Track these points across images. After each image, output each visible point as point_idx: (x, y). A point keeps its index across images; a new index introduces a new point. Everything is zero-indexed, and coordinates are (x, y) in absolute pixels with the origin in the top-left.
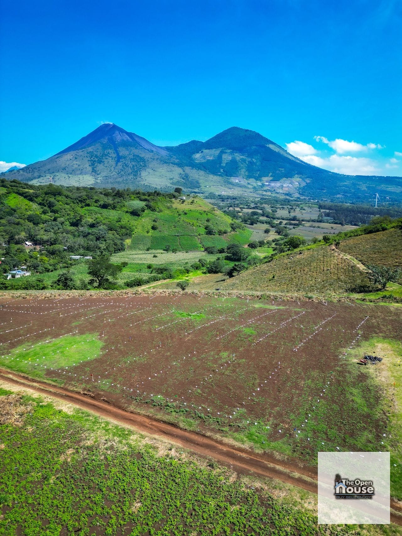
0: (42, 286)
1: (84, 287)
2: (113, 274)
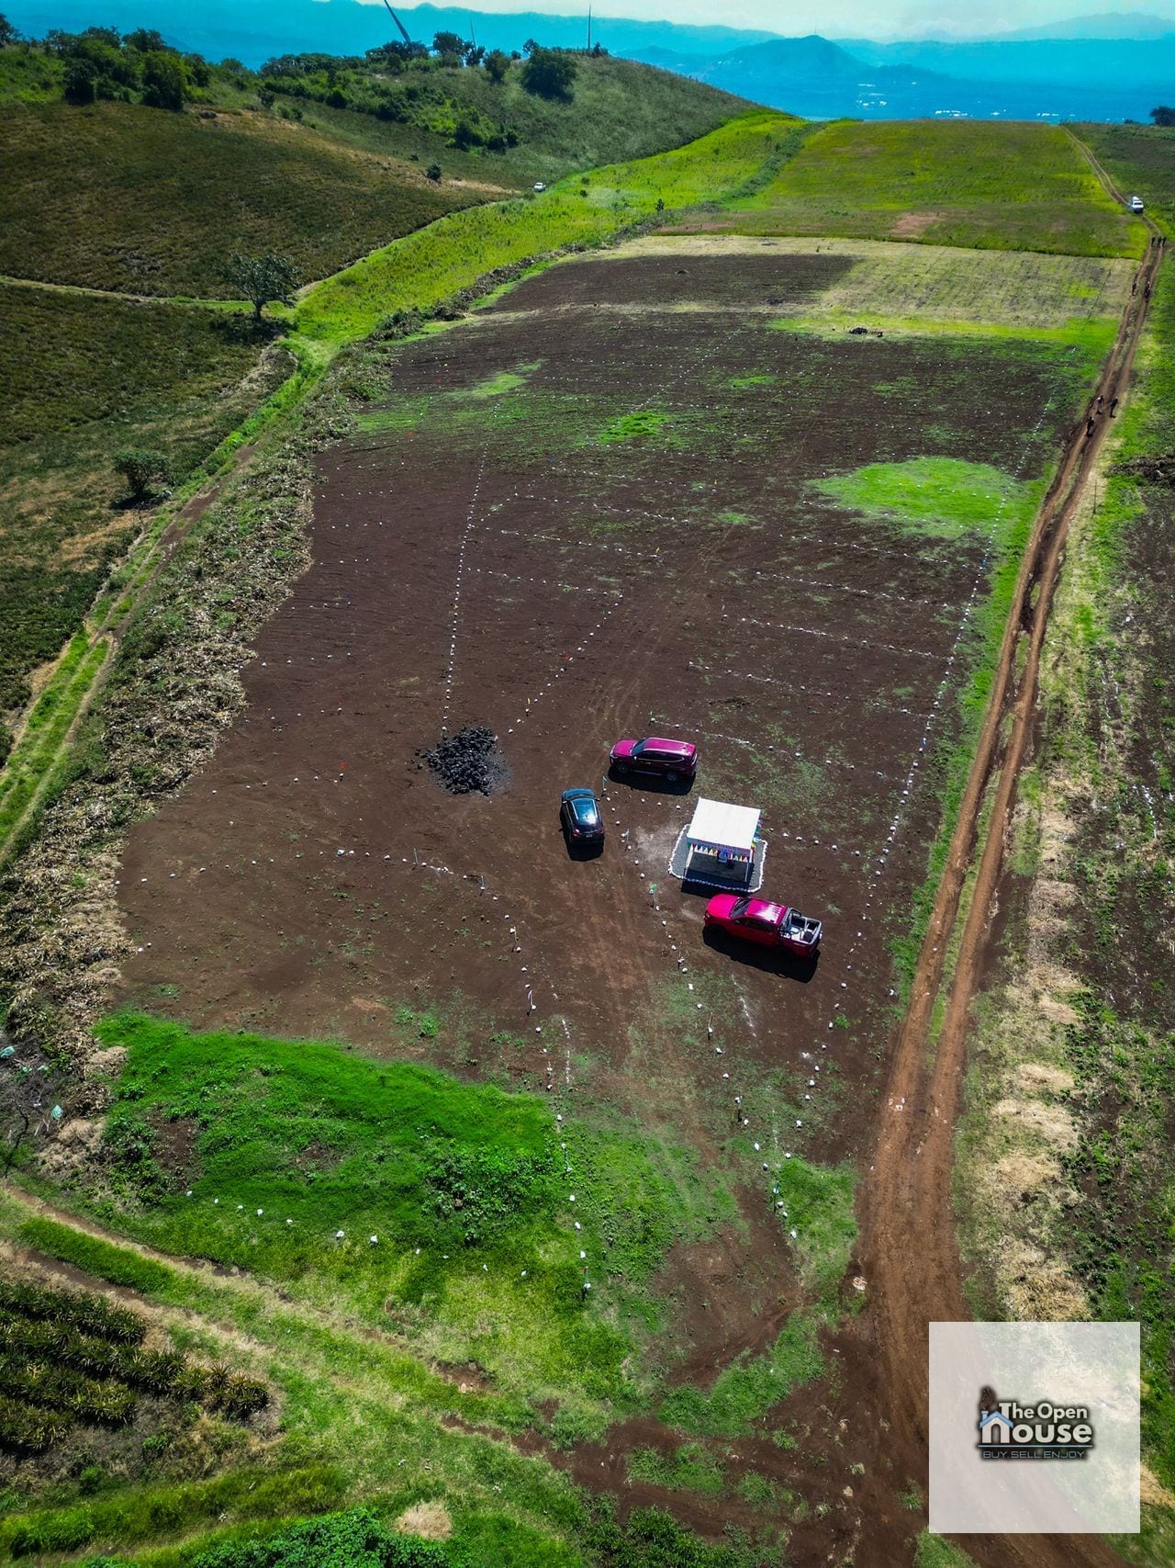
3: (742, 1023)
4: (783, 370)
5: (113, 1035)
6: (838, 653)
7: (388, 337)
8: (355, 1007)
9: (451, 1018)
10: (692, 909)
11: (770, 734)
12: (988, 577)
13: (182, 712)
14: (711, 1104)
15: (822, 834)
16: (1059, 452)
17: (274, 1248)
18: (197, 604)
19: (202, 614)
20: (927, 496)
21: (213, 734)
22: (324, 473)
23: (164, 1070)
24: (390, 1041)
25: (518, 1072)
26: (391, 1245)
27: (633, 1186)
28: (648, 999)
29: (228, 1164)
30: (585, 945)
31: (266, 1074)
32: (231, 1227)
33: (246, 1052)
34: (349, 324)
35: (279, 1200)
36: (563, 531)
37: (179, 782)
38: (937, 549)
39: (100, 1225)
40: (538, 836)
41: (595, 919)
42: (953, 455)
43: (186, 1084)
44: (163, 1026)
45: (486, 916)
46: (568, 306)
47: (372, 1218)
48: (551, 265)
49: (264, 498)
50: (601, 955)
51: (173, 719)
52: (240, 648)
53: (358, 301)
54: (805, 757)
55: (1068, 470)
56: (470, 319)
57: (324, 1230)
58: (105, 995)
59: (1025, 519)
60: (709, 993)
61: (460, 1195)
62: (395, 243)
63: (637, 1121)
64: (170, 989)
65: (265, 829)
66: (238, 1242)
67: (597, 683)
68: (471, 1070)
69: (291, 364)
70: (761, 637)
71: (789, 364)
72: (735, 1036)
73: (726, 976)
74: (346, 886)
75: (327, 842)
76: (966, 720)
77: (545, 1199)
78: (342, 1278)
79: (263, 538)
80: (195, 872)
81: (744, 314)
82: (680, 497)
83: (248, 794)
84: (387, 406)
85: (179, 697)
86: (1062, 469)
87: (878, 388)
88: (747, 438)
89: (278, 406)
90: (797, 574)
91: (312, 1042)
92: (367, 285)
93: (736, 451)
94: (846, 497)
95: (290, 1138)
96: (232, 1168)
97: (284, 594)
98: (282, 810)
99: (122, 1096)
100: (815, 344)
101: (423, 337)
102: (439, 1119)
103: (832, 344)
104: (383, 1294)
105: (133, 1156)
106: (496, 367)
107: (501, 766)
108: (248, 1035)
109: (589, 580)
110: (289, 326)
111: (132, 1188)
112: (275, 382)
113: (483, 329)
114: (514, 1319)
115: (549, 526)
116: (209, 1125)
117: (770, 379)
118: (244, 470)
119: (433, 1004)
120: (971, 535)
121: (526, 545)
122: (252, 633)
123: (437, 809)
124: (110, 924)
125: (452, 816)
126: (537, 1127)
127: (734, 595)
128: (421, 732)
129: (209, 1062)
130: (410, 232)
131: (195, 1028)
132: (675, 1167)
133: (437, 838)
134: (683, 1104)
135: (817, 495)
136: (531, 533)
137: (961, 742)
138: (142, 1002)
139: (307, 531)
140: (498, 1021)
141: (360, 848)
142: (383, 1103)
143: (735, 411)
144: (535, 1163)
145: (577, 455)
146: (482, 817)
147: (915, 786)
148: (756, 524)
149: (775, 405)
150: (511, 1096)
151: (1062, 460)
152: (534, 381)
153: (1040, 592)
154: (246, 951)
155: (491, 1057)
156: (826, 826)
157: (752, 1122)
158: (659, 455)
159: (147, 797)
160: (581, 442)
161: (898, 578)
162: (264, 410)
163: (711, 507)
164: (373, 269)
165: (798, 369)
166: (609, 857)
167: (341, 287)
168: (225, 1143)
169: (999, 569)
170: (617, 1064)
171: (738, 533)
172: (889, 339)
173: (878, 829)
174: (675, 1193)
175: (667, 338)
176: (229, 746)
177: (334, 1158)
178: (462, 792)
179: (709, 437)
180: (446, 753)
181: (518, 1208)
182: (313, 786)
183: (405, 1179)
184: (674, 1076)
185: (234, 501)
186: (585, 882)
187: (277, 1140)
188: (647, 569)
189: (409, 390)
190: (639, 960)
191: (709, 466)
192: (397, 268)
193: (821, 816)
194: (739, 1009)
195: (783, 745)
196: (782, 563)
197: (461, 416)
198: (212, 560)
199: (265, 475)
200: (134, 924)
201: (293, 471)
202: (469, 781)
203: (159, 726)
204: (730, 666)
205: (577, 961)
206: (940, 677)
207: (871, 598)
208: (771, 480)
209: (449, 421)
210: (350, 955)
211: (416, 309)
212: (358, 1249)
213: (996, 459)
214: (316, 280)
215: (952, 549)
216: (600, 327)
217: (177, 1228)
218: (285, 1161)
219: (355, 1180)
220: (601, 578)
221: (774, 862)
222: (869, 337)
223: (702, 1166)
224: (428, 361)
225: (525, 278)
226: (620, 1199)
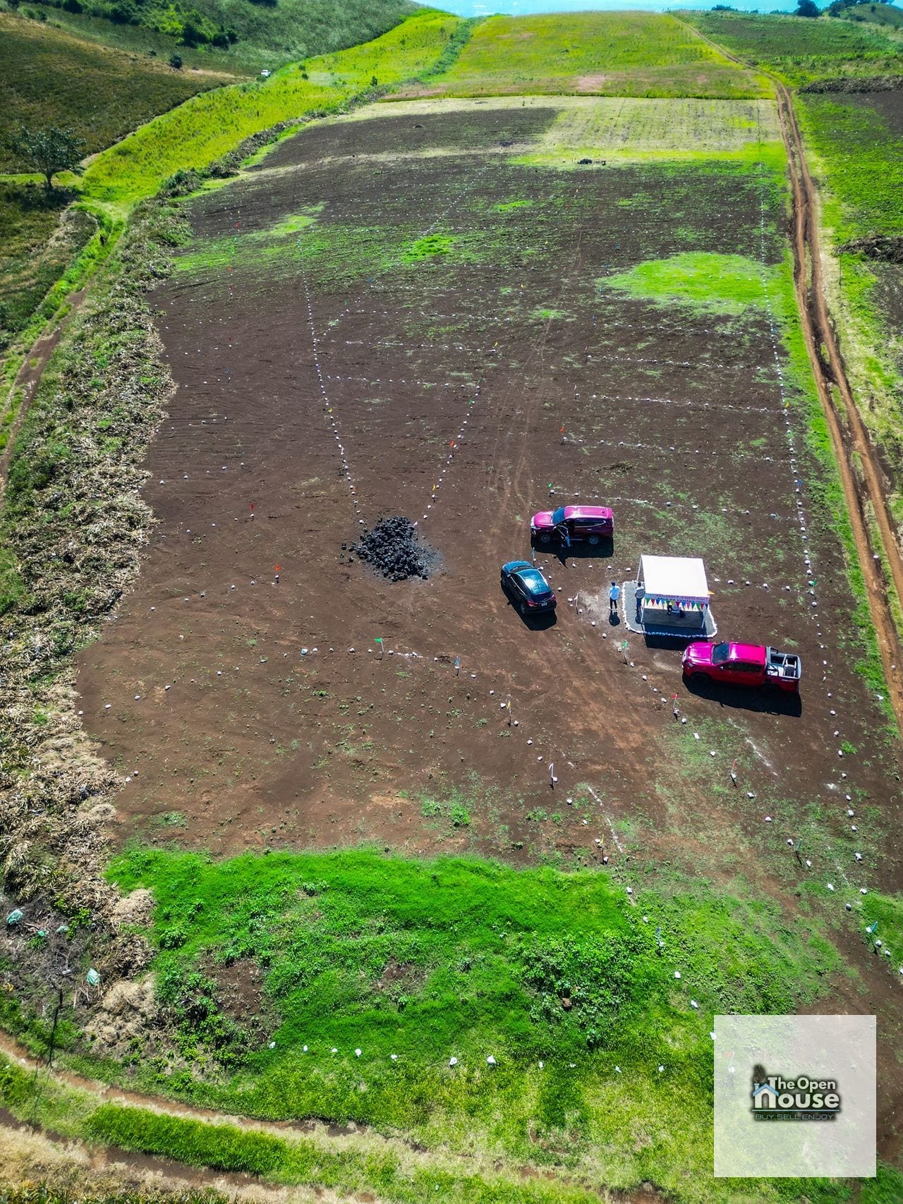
3: (758, 764)
4: (535, 196)
5: (128, 877)
6: (689, 417)
7: (175, 195)
8: (377, 806)
9: (478, 804)
10: (663, 660)
11: (662, 492)
12: (780, 342)
13: (96, 535)
14: (766, 848)
15: (747, 574)
16: (787, 241)
17: (387, 1092)
18: (78, 433)
19: (87, 441)
20: (701, 283)
21: (133, 552)
22: (160, 308)
23: (199, 908)
24: (426, 836)
25: (569, 849)
26: (509, 1062)
27: (730, 951)
28: (662, 754)
29: (306, 1003)
30: (578, 710)
31: (311, 893)
32: (332, 1076)
33: (281, 873)
34: (134, 186)
35: (374, 1034)
36: (402, 336)
37: (113, 603)
38: (730, 324)
39: (181, 1101)
40: (490, 611)
41: (576, 683)
42: (707, 249)
43: (228, 919)
44: (179, 858)
45: (470, 694)
46: (329, 159)
47: (482, 1036)
48: (301, 129)
49: (112, 333)
50: (598, 718)
51: (89, 543)
52: (133, 470)
53: (138, 168)
54: (702, 508)
55: (801, 255)
56: (243, 176)
57: (435, 1060)
58: (106, 835)
59: (787, 293)
60: (716, 738)
61: (567, 993)
62: (157, 119)
63: (705, 880)
64: (175, 817)
65: (218, 638)
66: (345, 1093)
67: (487, 465)
68: (518, 853)
69: (91, 223)
70: (616, 409)
71: (539, 190)
72: (759, 778)
73: (724, 720)
74: (322, 684)
75: (286, 643)
76: (821, 461)
77: (652, 979)
78: (472, 1112)
79: (125, 367)
80: (160, 691)
81: (484, 155)
82: (494, 300)
83: (188, 606)
84: (196, 249)
85: (90, 519)
86: (796, 253)
87: (621, 203)
88: (530, 251)
89: (92, 257)
90: (623, 355)
91: (346, 850)
92: (142, 154)
93: (525, 261)
94: (634, 289)
95: (363, 961)
96: (311, 1007)
97: (160, 416)
98: (229, 617)
99: (162, 944)
100: (553, 175)
101: (206, 192)
102: (509, 912)
103: (568, 173)
104: (522, 1123)
105: (198, 1014)
106: (283, 211)
107: (429, 550)
108: (276, 854)
109: (442, 377)
110: (80, 193)
111: (206, 1051)
112: (82, 239)
113: (259, 182)
114: (670, 1122)
115: (387, 334)
116: (272, 961)
117: (528, 203)
118: (82, 312)
119: (454, 791)
120: (751, 310)
121: (373, 352)
122: (141, 453)
123: (383, 597)
124: (87, 757)
125: (400, 602)
126: (611, 904)
127: (577, 377)
128: (340, 528)
129: (246, 891)
130: (168, 110)
131: (215, 855)
132: (762, 921)
133: (394, 625)
134: (740, 854)
135: (610, 290)
136: (375, 342)
137: (827, 480)
138: (149, 836)
139: (162, 358)
140: (527, 798)
141: (322, 644)
142: (448, 905)
143: (510, 229)
144: (627, 943)
145: (388, 274)
146: (429, 599)
147: (808, 522)
148: (569, 317)
149: (541, 222)
150: (571, 875)
151: (792, 247)
152: (323, 219)
153: (827, 349)
154: (243, 765)
155: (534, 836)
156: (749, 568)
157: (814, 862)
158: (461, 268)
159: (85, 622)
160: (387, 264)
161: (709, 350)
162: (80, 261)
163: (525, 307)
164: (143, 141)
165: (547, 194)
166: (565, 622)
167: (119, 157)
168: (296, 979)
169: (786, 335)
170: (661, 824)
171: (556, 325)
172: (613, 166)
173: (794, 565)
174: (774, 951)
175: (425, 178)
176: (152, 563)
177: (417, 975)
178: (401, 579)
179: (498, 251)
180: (373, 545)
181: (630, 997)
182: (252, 591)
183: (502, 986)
184: (720, 828)
185: (82, 338)
186: (551, 649)
187: (349, 967)
188: (492, 361)
189: (211, 235)
190: (635, 717)
191: (508, 274)
192: (165, 139)
193: (740, 559)
194: (749, 752)
195: (677, 500)
196: (606, 346)
197: (269, 252)
198: (80, 391)
199: (106, 313)
200: (113, 753)
201: (131, 309)
202: (405, 568)
203: (78, 551)
204: (600, 437)
205: (577, 726)
206: (785, 428)
207: (695, 368)
208: (566, 281)
209: (260, 256)
210: (351, 752)
211: (193, 170)
212: (477, 1074)
213: (742, 250)
214: (95, 152)
215: (742, 323)
216: (365, 173)
217: (271, 1088)
218: (368, 989)
219: (449, 996)
220: (454, 374)
221: (719, 606)
222: (595, 166)
223: (786, 916)
224: (218, 211)
225: (282, 140)
226: (724, 967)
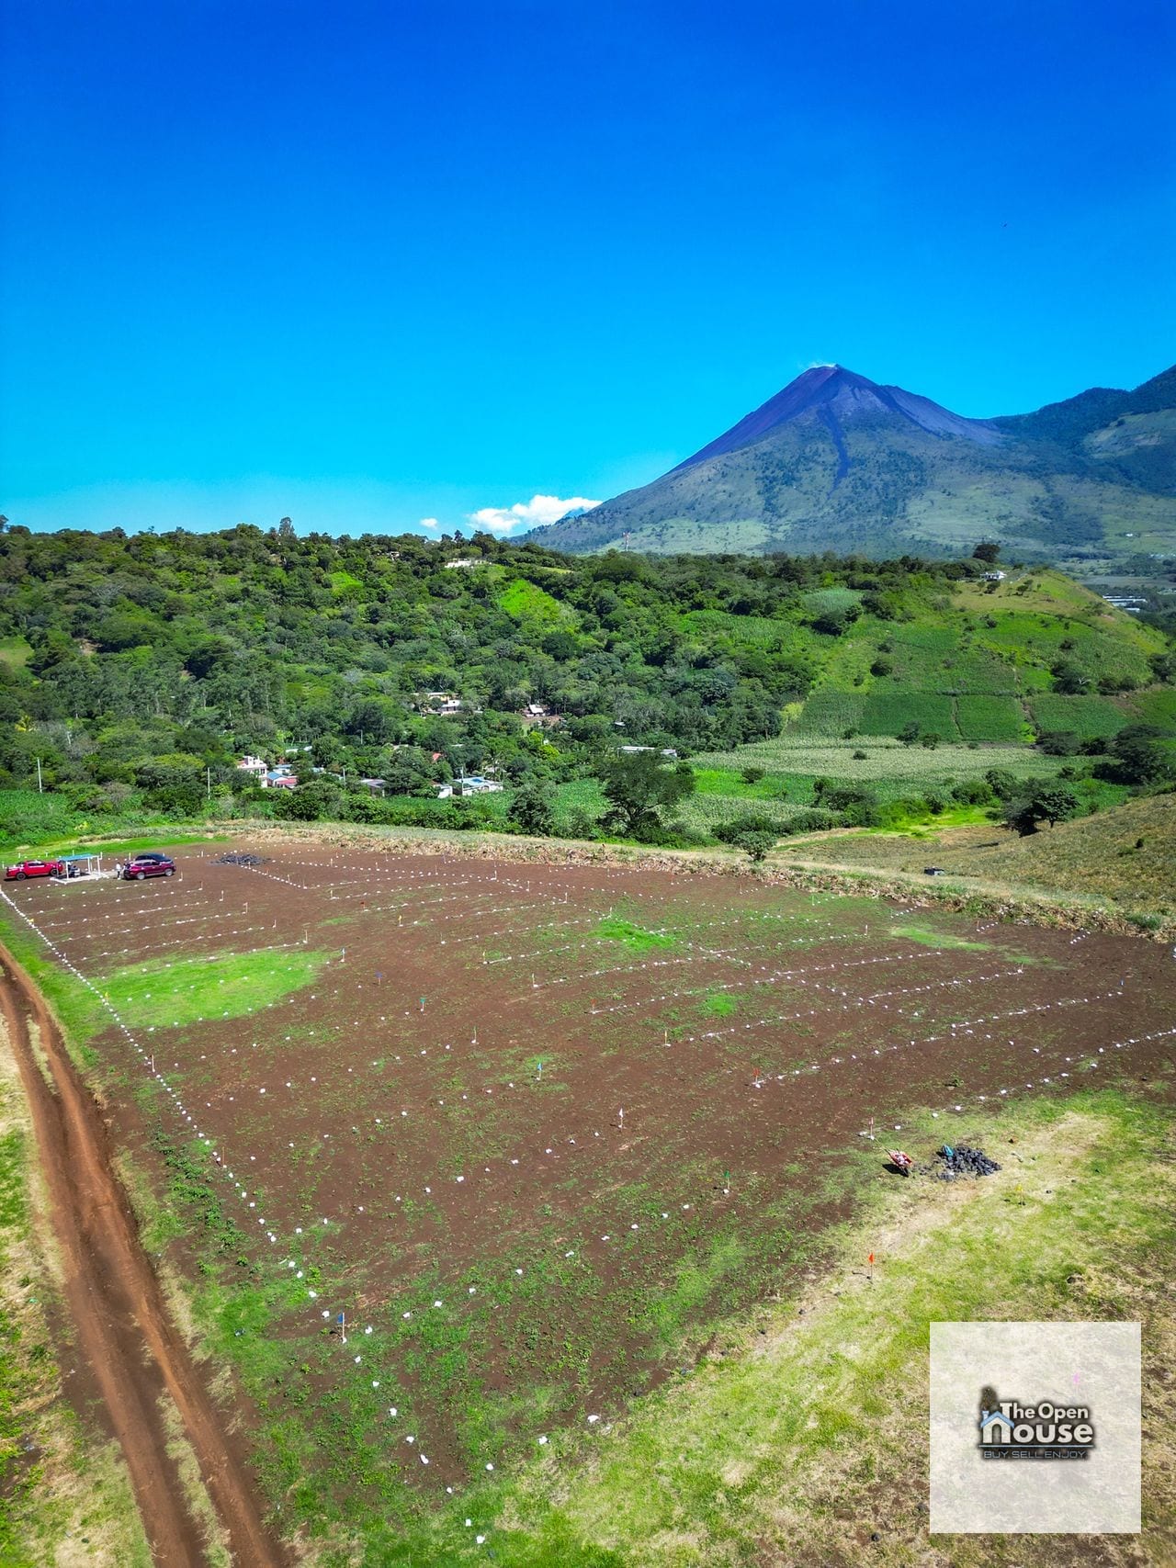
0: (461, 820)
1: (581, 830)
2: (669, 799)
